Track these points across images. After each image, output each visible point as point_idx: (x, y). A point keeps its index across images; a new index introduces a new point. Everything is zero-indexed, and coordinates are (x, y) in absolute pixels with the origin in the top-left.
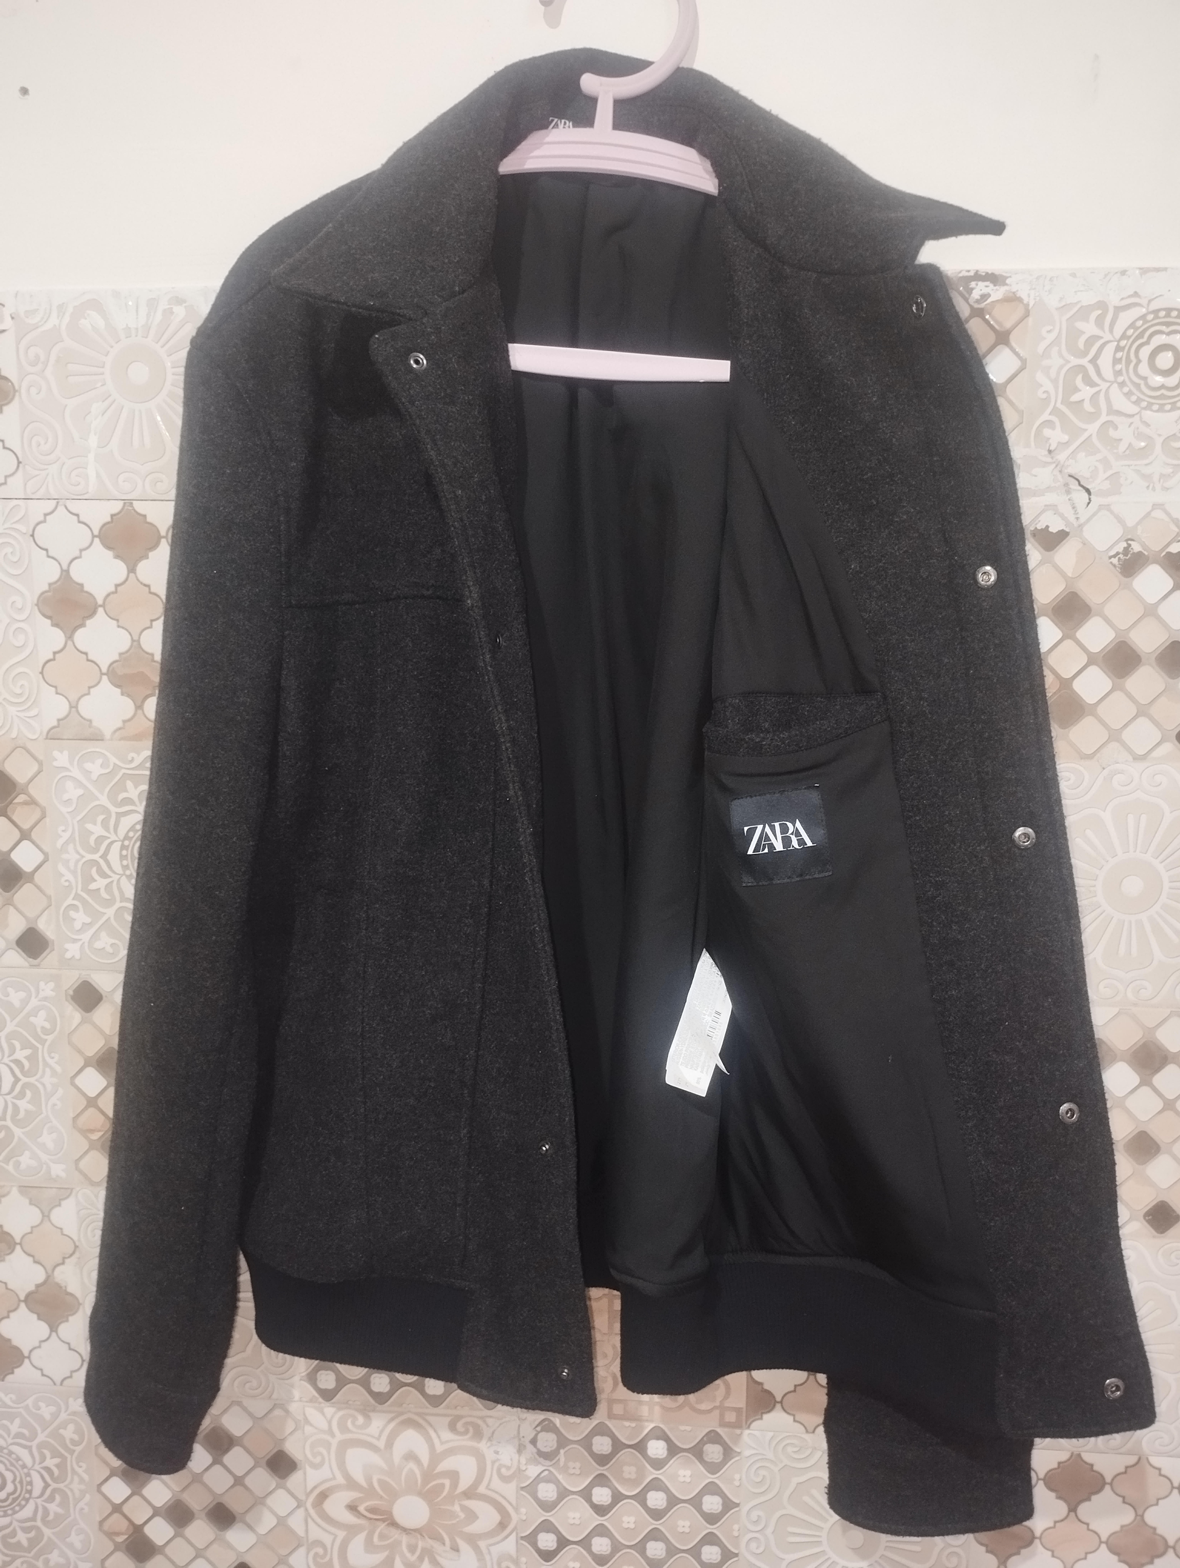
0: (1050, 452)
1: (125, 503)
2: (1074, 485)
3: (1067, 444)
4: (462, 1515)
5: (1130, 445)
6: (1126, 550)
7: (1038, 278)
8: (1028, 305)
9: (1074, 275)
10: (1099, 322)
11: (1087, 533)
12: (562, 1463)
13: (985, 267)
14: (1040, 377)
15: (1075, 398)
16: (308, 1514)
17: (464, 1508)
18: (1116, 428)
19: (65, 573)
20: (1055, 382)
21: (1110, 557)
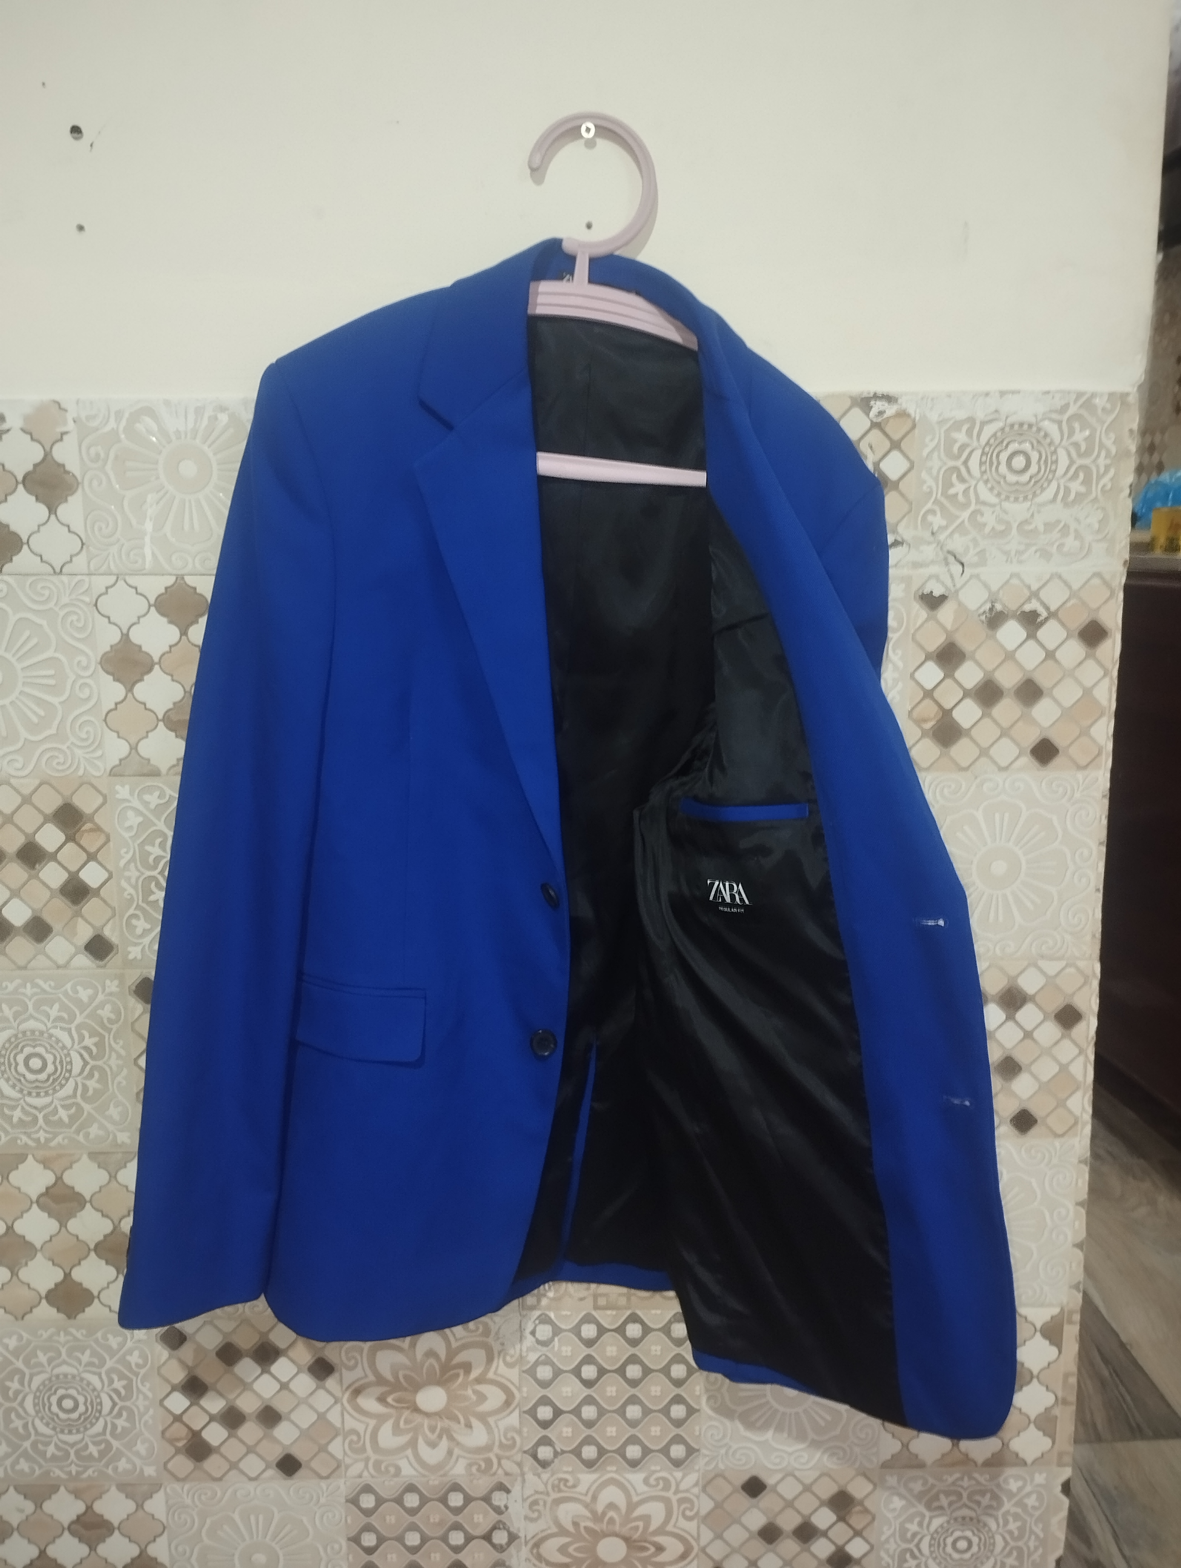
0: (933, 533)
1: (177, 579)
2: (951, 559)
3: (946, 528)
4: (474, 1398)
5: (993, 528)
6: (991, 609)
7: (922, 398)
8: (915, 419)
9: (949, 396)
10: (969, 433)
11: (962, 596)
12: (556, 1349)
13: (882, 389)
14: (924, 475)
15: (952, 491)
16: (343, 1408)
17: (475, 1392)
18: (982, 515)
19: (125, 637)
20: (936, 480)
21: (979, 615)
